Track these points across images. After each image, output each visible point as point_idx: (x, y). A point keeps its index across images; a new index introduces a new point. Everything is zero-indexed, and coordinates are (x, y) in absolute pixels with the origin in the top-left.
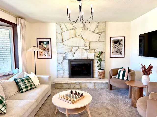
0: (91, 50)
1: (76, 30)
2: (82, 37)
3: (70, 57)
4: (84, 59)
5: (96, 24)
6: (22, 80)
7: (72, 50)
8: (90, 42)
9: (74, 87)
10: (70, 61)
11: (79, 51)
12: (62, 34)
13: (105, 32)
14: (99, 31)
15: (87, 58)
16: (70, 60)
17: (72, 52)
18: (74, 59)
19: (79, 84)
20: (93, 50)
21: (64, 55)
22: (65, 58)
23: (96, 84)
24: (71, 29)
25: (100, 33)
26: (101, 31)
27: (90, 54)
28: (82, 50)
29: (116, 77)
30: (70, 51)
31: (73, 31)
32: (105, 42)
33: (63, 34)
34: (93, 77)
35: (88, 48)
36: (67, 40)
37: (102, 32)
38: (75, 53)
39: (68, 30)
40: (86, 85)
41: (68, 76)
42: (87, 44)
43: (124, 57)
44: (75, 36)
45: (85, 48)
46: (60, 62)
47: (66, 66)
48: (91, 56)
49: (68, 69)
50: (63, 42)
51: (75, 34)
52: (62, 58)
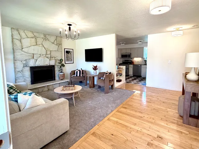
0: (52, 57)
1: (37, 39)
2: (43, 46)
3: (32, 63)
4: (46, 65)
5: (55, 37)
7: (33, 58)
8: (51, 51)
9: (43, 90)
10: (32, 69)
11: (41, 58)
12: (20, 41)
13: (61, 44)
14: (57, 43)
15: (48, 65)
16: (32, 67)
17: (34, 60)
18: (36, 65)
19: (47, 87)
20: (54, 58)
21: (24, 62)
22: (25, 66)
23: (60, 84)
24: (32, 38)
25: (58, 45)
27: (51, 61)
28: (44, 58)
29: (74, 76)
30: (31, 58)
32: (62, 52)
33: (23, 41)
34: (55, 80)
35: (49, 56)
36: (28, 47)
37: (60, 44)
38: (37, 60)
39: (28, 38)
40: (53, 87)
41: (31, 83)
42: (49, 53)
43: (73, 63)
44: (37, 45)
45: (47, 56)
46: (20, 70)
47: (27, 74)
48: (52, 63)
49: (30, 76)
50: (22, 49)
51: (36, 42)
52: (22, 66)
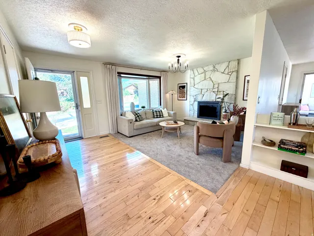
0: (220, 92)
1: (206, 73)
2: (211, 79)
3: (200, 99)
4: (212, 101)
5: (226, 64)
6: (156, 112)
7: (201, 93)
8: (219, 84)
10: (199, 103)
11: (207, 93)
13: (236, 71)
14: (229, 71)
15: (215, 100)
17: (202, 95)
18: (203, 100)
20: (222, 92)
21: (195, 97)
22: (195, 100)
24: (202, 73)
25: (230, 74)
26: (232, 71)
27: (218, 96)
28: (210, 92)
30: (199, 93)
31: (203, 75)
33: (195, 78)
34: (220, 120)
35: (216, 90)
36: (198, 83)
38: (204, 95)
39: (199, 74)
41: (197, 116)
42: (216, 86)
44: (205, 79)
45: (213, 90)
46: (192, 103)
47: (196, 107)
49: (197, 110)
50: (194, 85)
51: (205, 77)
52: (193, 100)
